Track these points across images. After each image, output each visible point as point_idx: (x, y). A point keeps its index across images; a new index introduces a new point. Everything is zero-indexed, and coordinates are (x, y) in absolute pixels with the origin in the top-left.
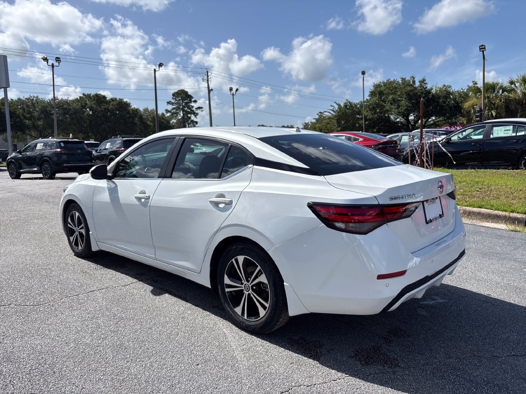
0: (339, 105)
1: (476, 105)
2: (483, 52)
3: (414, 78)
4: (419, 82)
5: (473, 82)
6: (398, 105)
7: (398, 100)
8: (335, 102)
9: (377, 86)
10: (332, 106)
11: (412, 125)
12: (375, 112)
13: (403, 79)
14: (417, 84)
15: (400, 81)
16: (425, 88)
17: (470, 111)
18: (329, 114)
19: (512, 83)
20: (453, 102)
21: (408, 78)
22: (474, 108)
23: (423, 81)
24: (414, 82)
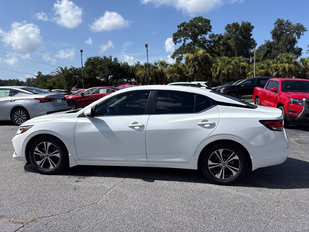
0: (62, 69)
1: (142, 74)
2: (147, 47)
3: (111, 57)
4: (114, 59)
5: (138, 62)
6: (103, 71)
7: (103, 69)
8: (59, 67)
9: (89, 59)
10: (57, 69)
11: (109, 82)
12: (91, 75)
13: (105, 57)
14: (113, 60)
15: (103, 58)
16: (117, 63)
17: (139, 77)
18: (55, 74)
19: (156, 64)
20: (131, 72)
21: (108, 57)
22: (141, 75)
23: (116, 59)
24: (111, 59)
